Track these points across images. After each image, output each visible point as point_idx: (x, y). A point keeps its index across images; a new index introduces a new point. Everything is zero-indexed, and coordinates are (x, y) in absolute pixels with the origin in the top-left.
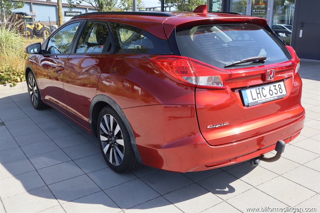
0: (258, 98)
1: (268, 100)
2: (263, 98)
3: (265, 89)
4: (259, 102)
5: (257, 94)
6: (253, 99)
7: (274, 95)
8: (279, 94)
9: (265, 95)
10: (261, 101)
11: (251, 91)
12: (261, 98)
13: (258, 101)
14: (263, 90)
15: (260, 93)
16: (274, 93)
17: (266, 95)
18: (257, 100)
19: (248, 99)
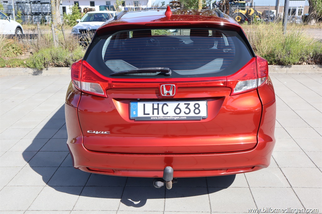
0: (153, 114)
1: (168, 118)
2: (161, 114)
3: (167, 106)
4: (152, 118)
5: (154, 109)
6: (145, 114)
7: (182, 114)
8: (192, 114)
9: (165, 112)
10: (156, 118)
11: (144, 105)
12: (158, 114)
13: (150, 117)
14: (165, 106)
15: (158, 109)
16: (182, 112)
17: (167, 113)
18: (151, 115)
19: (137, 112)
